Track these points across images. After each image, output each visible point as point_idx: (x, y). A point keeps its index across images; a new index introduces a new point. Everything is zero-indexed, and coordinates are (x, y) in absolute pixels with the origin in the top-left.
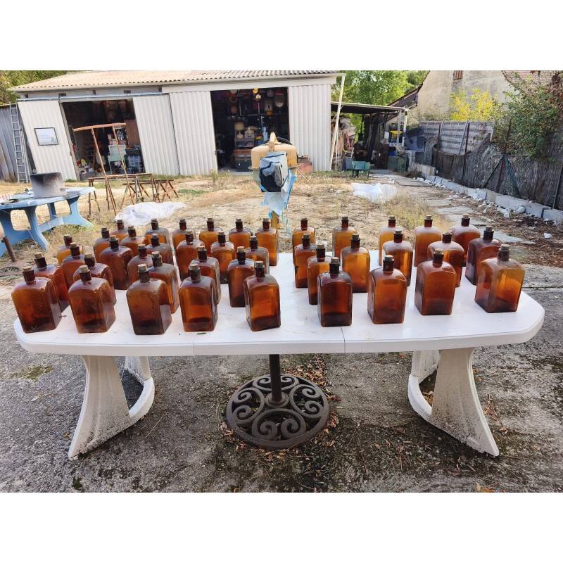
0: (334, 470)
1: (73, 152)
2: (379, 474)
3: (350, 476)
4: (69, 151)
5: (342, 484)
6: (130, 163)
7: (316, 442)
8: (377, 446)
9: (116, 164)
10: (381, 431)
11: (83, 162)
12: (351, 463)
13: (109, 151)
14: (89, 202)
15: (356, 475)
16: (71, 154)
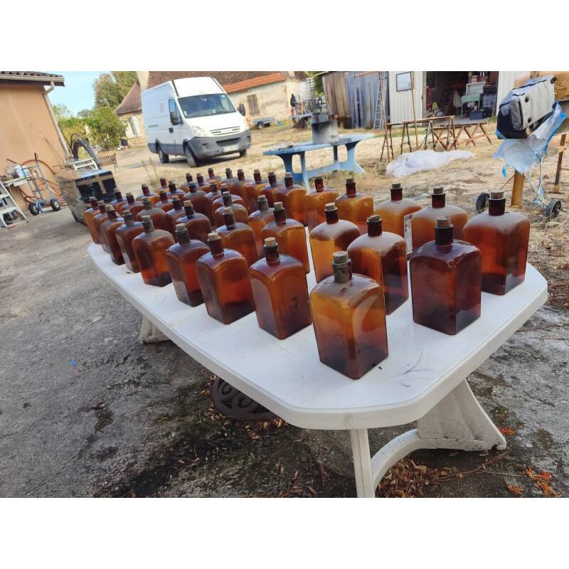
0: (226, 458)
1: (425, 96)
2: (247, 491)
3: (229, 472)
4: (421, 94)
5: (215, 472)
6: (484, 103)
7: (247, 427)
8: (282, 470)
9: (468, 106)
10: (308, 461)
11: (435, 105)
12: (244, 463)
13: (465, 91)
14: (383, 149)
15: (233, 475)
16: (422, 99)
